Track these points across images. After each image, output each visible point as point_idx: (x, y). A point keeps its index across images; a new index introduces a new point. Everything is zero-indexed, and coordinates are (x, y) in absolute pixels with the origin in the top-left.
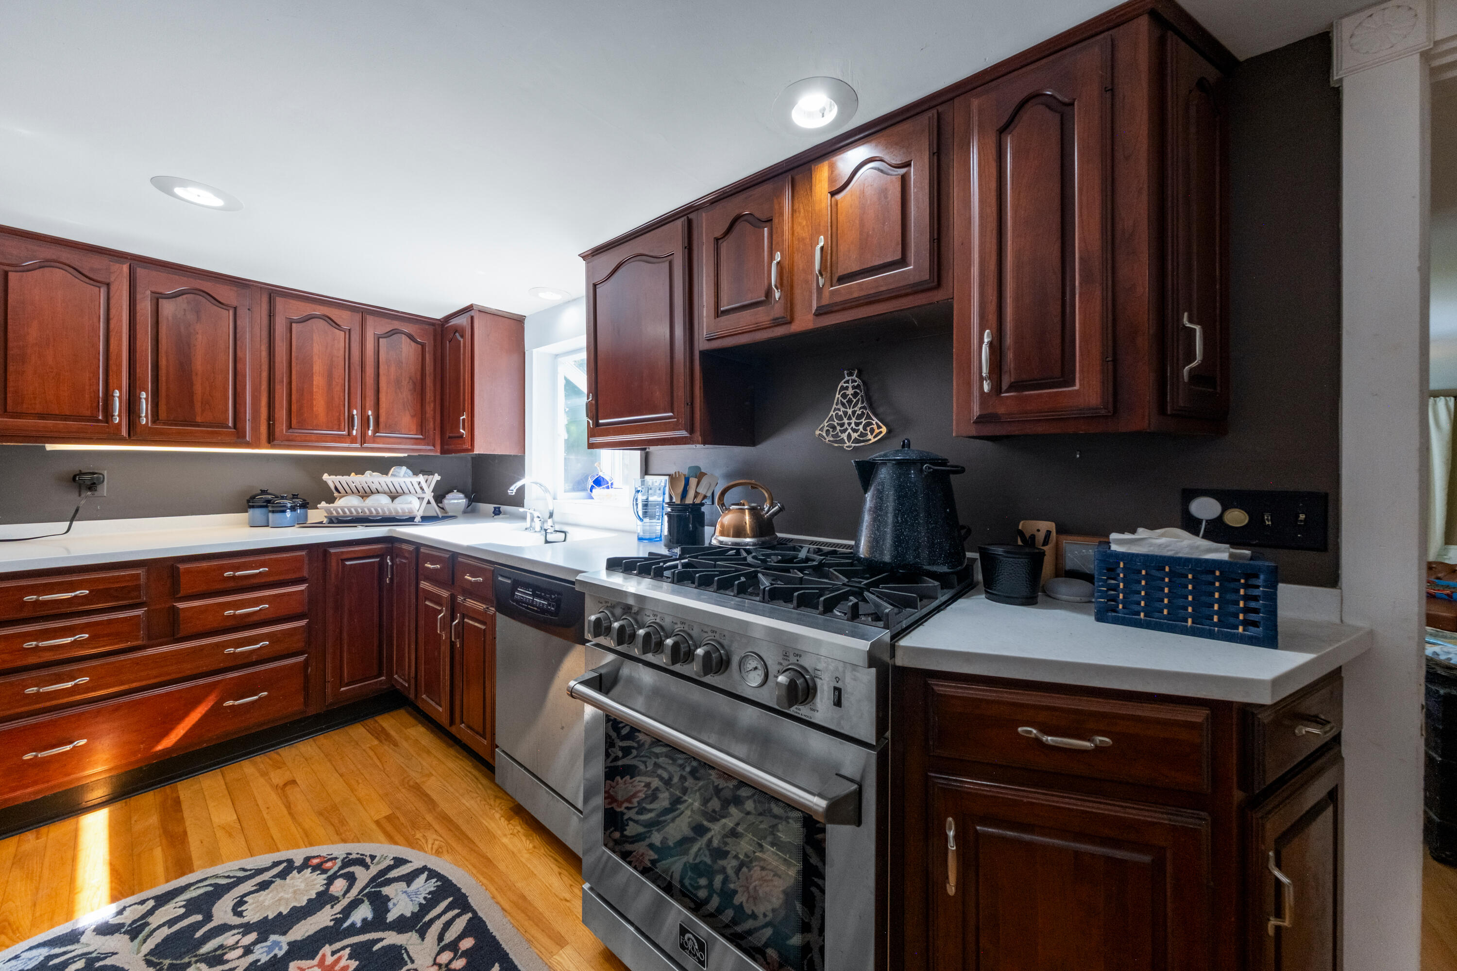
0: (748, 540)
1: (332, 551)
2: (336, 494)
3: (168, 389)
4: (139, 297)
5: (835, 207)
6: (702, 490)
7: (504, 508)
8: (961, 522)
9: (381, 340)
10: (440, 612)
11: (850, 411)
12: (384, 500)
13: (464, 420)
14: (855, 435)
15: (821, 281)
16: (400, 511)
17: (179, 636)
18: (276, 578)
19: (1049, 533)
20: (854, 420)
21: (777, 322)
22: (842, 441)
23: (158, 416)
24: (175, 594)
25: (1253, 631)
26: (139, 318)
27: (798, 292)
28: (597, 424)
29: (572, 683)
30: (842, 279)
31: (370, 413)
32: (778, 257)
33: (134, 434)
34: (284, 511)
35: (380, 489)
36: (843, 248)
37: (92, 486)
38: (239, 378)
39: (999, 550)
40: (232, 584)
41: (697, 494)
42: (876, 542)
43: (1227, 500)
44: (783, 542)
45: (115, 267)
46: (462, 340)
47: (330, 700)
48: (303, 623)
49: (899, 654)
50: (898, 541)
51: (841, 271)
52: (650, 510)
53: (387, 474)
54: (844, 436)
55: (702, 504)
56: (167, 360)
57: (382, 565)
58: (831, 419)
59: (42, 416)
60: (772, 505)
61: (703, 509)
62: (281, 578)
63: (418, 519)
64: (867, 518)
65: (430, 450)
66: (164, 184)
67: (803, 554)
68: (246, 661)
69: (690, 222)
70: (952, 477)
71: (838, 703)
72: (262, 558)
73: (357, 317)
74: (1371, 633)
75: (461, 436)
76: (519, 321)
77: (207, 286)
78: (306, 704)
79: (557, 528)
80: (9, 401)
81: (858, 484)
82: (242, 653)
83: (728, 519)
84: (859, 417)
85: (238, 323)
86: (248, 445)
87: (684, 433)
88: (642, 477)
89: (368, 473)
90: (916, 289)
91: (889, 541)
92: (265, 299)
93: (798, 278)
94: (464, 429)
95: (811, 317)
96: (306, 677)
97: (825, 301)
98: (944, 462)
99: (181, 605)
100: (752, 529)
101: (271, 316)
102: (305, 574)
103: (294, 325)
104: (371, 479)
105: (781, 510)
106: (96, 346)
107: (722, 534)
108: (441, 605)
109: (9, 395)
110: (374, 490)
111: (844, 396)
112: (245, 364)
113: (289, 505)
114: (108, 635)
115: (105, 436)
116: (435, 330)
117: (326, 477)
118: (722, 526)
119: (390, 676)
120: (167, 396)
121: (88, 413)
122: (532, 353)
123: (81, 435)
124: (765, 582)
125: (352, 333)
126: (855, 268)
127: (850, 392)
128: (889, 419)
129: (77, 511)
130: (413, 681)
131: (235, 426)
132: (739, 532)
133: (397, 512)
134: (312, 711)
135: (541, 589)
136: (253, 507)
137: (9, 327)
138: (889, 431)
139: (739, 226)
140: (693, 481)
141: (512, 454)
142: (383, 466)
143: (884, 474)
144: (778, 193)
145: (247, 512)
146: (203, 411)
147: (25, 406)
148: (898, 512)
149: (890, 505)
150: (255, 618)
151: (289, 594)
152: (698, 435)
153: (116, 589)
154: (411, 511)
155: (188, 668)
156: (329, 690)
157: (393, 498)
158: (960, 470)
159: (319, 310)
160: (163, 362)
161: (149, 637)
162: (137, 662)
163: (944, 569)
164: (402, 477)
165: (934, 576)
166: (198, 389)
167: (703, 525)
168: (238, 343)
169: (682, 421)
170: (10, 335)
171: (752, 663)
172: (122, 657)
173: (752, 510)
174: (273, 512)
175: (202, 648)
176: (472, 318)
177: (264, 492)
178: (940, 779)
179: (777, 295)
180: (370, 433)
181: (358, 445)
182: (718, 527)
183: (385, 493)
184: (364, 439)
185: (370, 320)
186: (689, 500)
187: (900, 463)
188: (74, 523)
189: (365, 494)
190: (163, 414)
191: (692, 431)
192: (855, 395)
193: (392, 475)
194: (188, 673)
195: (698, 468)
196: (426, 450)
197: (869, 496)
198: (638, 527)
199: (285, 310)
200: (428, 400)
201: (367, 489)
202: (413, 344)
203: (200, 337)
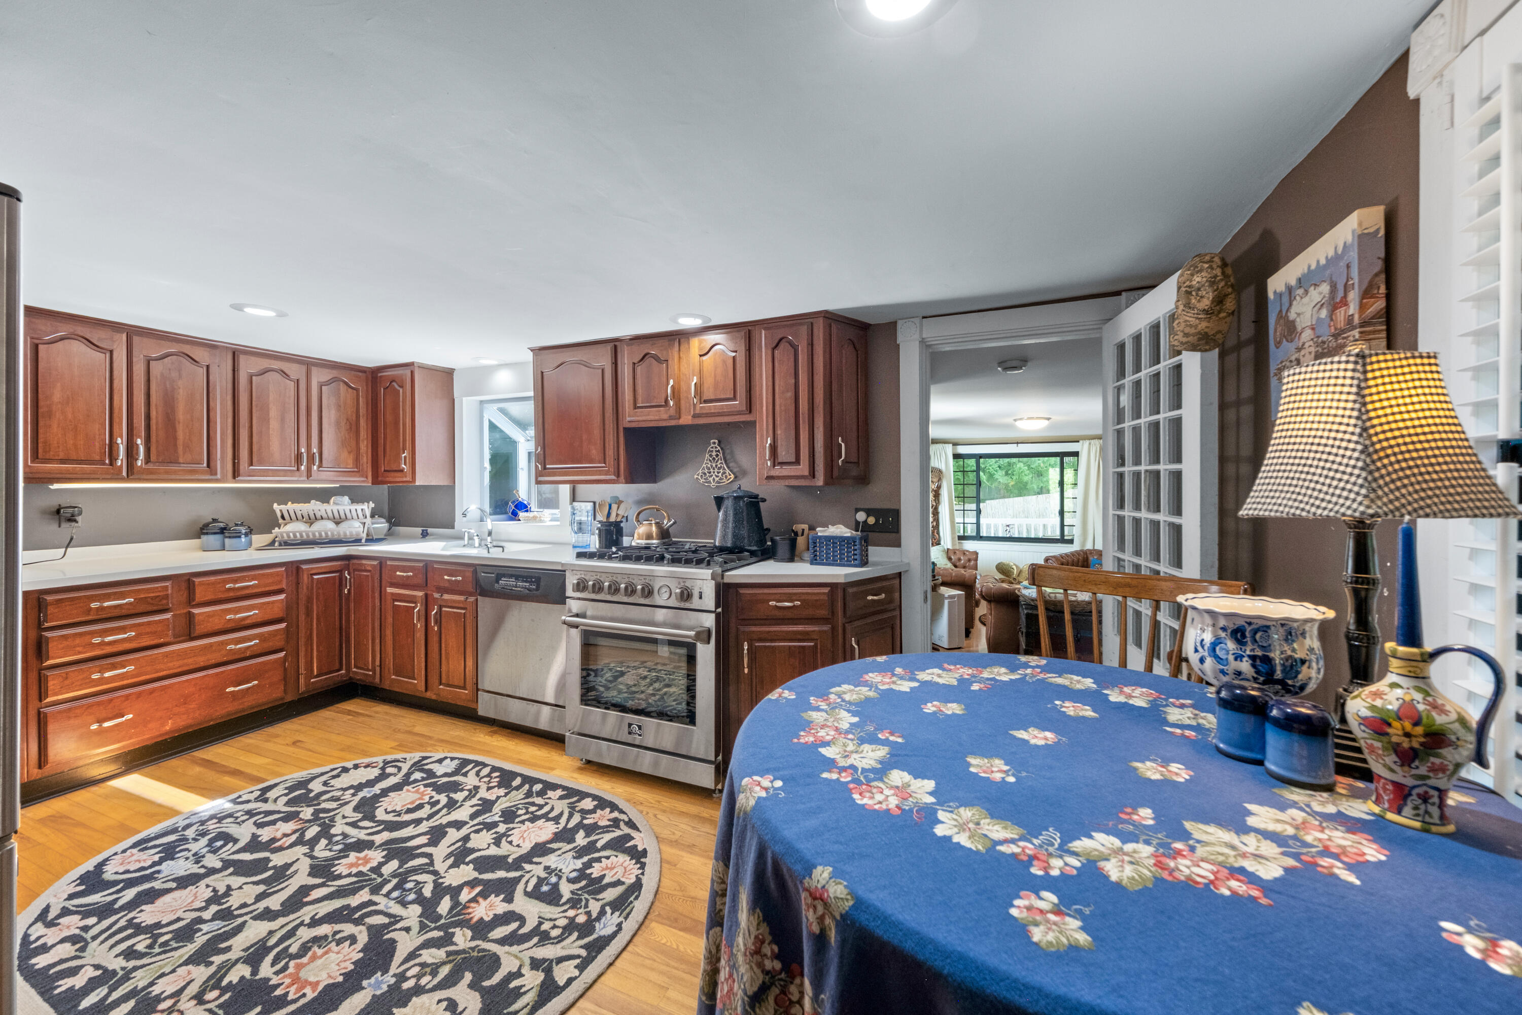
0: (655, 541)
1: (304, 567)
2: (281, 521)
3: (157, 436)
4: (134, 360)
5: (701, 363)
6: (621, 512)
7: (430, 530)
8: (765, 527)
9: (323, 388)
10: (414, 608)
11: (714, 465)
12: (330, 525)
13: (405, 457)
14: (717, 479)
15: (695, 401)
16: (348, 534)
17: (196, 635)
18: (263, 589)
19: (803, 530)
20: (716, 470)
21: (671, 418)
22: (710, 482)
23: (149, 457)
24: (191, 601)
25: (856, 562)
26: (135, 378)
27: (683, 402)
28: (545, 468)
29: (563, 618)
30: (706, 402)
31: (315, 451)
32: (671, 382)
33: (132, 473)
34: (240, 537)
35: (325, 516)
36: (706, 386)
37: (71, 519)
38: (211, 424)
39: (778, 538)
40: (231, 594)
41: (617, 515)
42: (724, 536)
43: (869, 512)
44: (676, 543)
45: (117, 336)
46: (401, 390)
47: (302, 688)
48: (283, 625)
49: (725, 577)
50: (735, 536)
51: (705, 398)
52: (583, 526)
53: (328, 502)
54: (711, 479)
55: (621, 522)
56: (157, 412)
57: (341, 579)
58: (703, 469)
59: (63, 461)
60: (669, 520)
61: (622, 525)
62: (267, 589)
63: (363, 541)
64: (720, 525)
65: (363, 481)
66: (238, 307)
67: (687, 547)
68: (242, 656)
69: (615, 347)
70: (761, 504)
71: (701, 598)
72: (253, 573)
73: (304, 368)
74: (908, 564)
75: (402, 471)
76: (448, 374)
77: (187, 349)
78: (285, 691)
79: (495, 543)
80: (40, 451)
81: (715, 507)
82: (240, 648)
83: (642, 530)
84: (719, 468)
85: (211, 378)
86: (217, 481)
87: (613, 477)
88: (571, 504)
89: (313, 502)
90: (740, 413)
91: (730, 536)
92: (230, 356)
93: (683, 396)
94: (405, 464)
95: (690, 417)
96: (285, 669)
97: (698, 411)
98: (756, 497)
99: (196, 611)
100: (657, 535)
101: (235, 370)
102: (284, 586)
103: (254, 378)
104: (315, 506)
105: (674, 523)
106: (103, 402)
107: (639, 539)
108: (415, 603)
109: (40, 445)
110: (318, 516)
111: (711, 456)
112: (216, 413)
113: (244, 531)
114: (148, 633)
115: (109, 477)
116: (367, 378)
117: (275, 506)
118: (639, 535)
119: (348, 669)
120: (157, 441)
121: (97, 458)
122: (462, 401)
123: (93, 476)
124: (667, 556)
125: (300, 382)
126: (712, 397)
127: (714, 454)
128: (735, 470)
129: (72, 539)
130: (378, 669)
131: (208, 466)
132: (649, 537)
133: (345, 534)
134: (289, 698)
135: (523, 577)
136: (207, 534)
137: (40, 390)
138: (736, 477)
139: (648, 360)
140: (614, 507)
141: (442, 484)
142: (324, 496)
143: (728, 503)
144: (671, 346)
145: (200, 538)
146: (184, 453)
147: (51, 453)
148: (735, 521)
149: (731, 518)
150: (248, 622)
151: (273, 602)
152: (622, 478)
153: (152, 598)
154: (358, 534)
155: (201, 661)
156: (302, 680)
157: (337, 523)
158: (764, 500)
159: (276, 365)
160: (153, 414)
161: (175, 636)
162: (166, 655)
163: (754, 548)
164: (342, 505)
165: (748, 551)
166: (181, 435)
167: (622, 536)
168: (211, 395)
169: (612, 470)
170: (40, 396)
171: (664, 590)
172: (156, 651)
173: (657, 523)
174: (230, 537)
175: (211, 645)
176: (412, 373)
177: (215, 521)
178: (742, 628)
179: (671, 403)
180: (315, 467)
181: (305, 478)
182: (636, 535)
183: (329, 519)
184: (309, 474)
185: (314, 370)
186: (613, 518)
187: (736, 498)
188: (69, 549)
189: (311, 520)
190: (153, 457)
191: (618, 476)
192: (717, 455)
193: (334, 503)
194: (202, 664)
195: (617, 497)
196: (355, 481)
197: (721, 514)
198: (573, 538)
199: (247, 366)
200: (361, 438)
201: (312, 516)
202: (350, 390)
203: (181, 391)
